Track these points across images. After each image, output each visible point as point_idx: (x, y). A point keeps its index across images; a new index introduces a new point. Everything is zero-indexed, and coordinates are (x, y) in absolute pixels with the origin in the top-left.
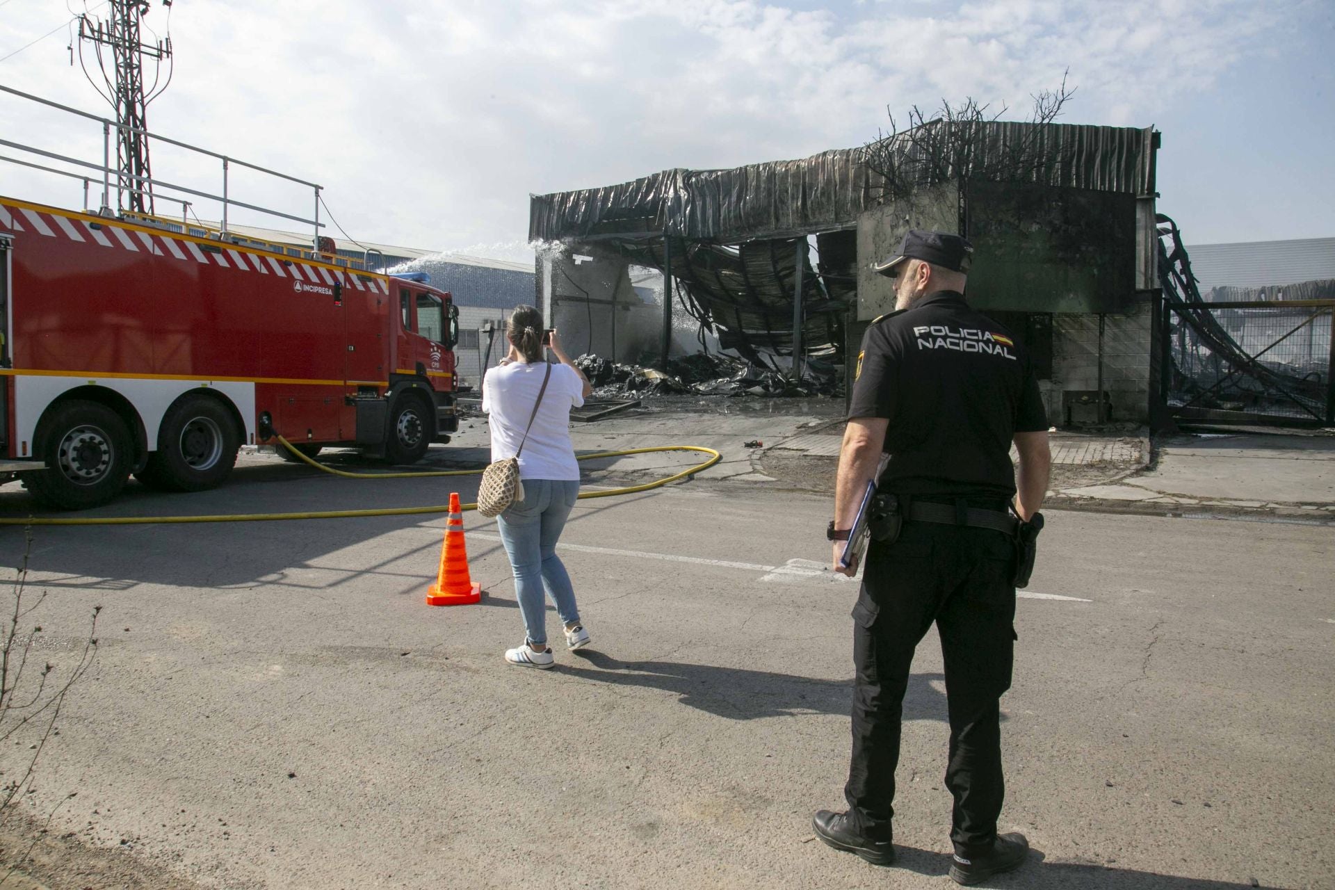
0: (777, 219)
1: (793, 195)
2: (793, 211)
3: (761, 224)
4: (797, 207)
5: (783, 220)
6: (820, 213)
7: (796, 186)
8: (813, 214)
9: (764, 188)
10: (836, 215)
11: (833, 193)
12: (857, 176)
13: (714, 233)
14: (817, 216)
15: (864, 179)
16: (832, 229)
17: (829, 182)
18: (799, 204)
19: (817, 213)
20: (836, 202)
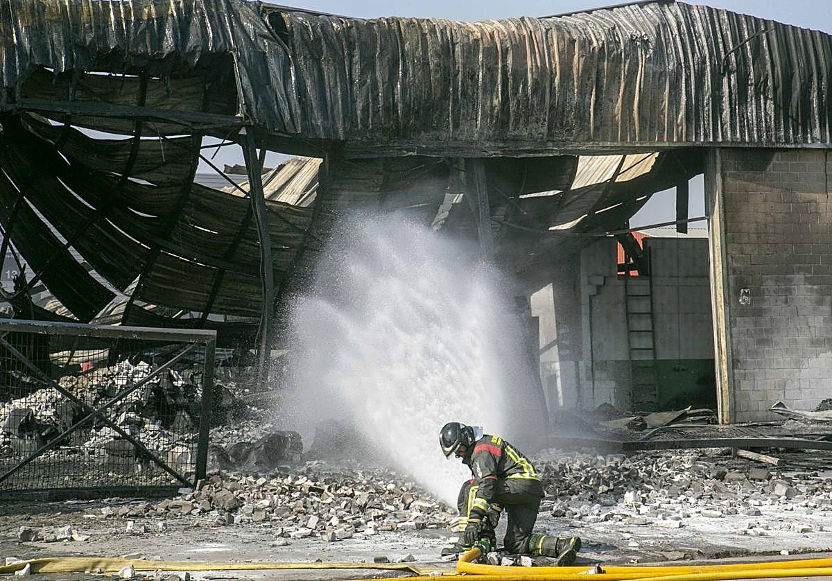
0: (456, 126)
1: (484, 83)
2: (484, 112)
3: (426, 127)
4: (492, 108)
5: (464, 126)
6: (526, 124)
7: (491, 71)
8: (517, 122)
9: (438, 65)
10: (549, 129)
11: (548, 90)
12: (586, 70)
13: (345, 133)
14: (521, 126)
15: (594, 76)
16: (542, 152)
17: (544, 74)
18: (496, 102)
19: (522, 121)
20: (552, 107)
